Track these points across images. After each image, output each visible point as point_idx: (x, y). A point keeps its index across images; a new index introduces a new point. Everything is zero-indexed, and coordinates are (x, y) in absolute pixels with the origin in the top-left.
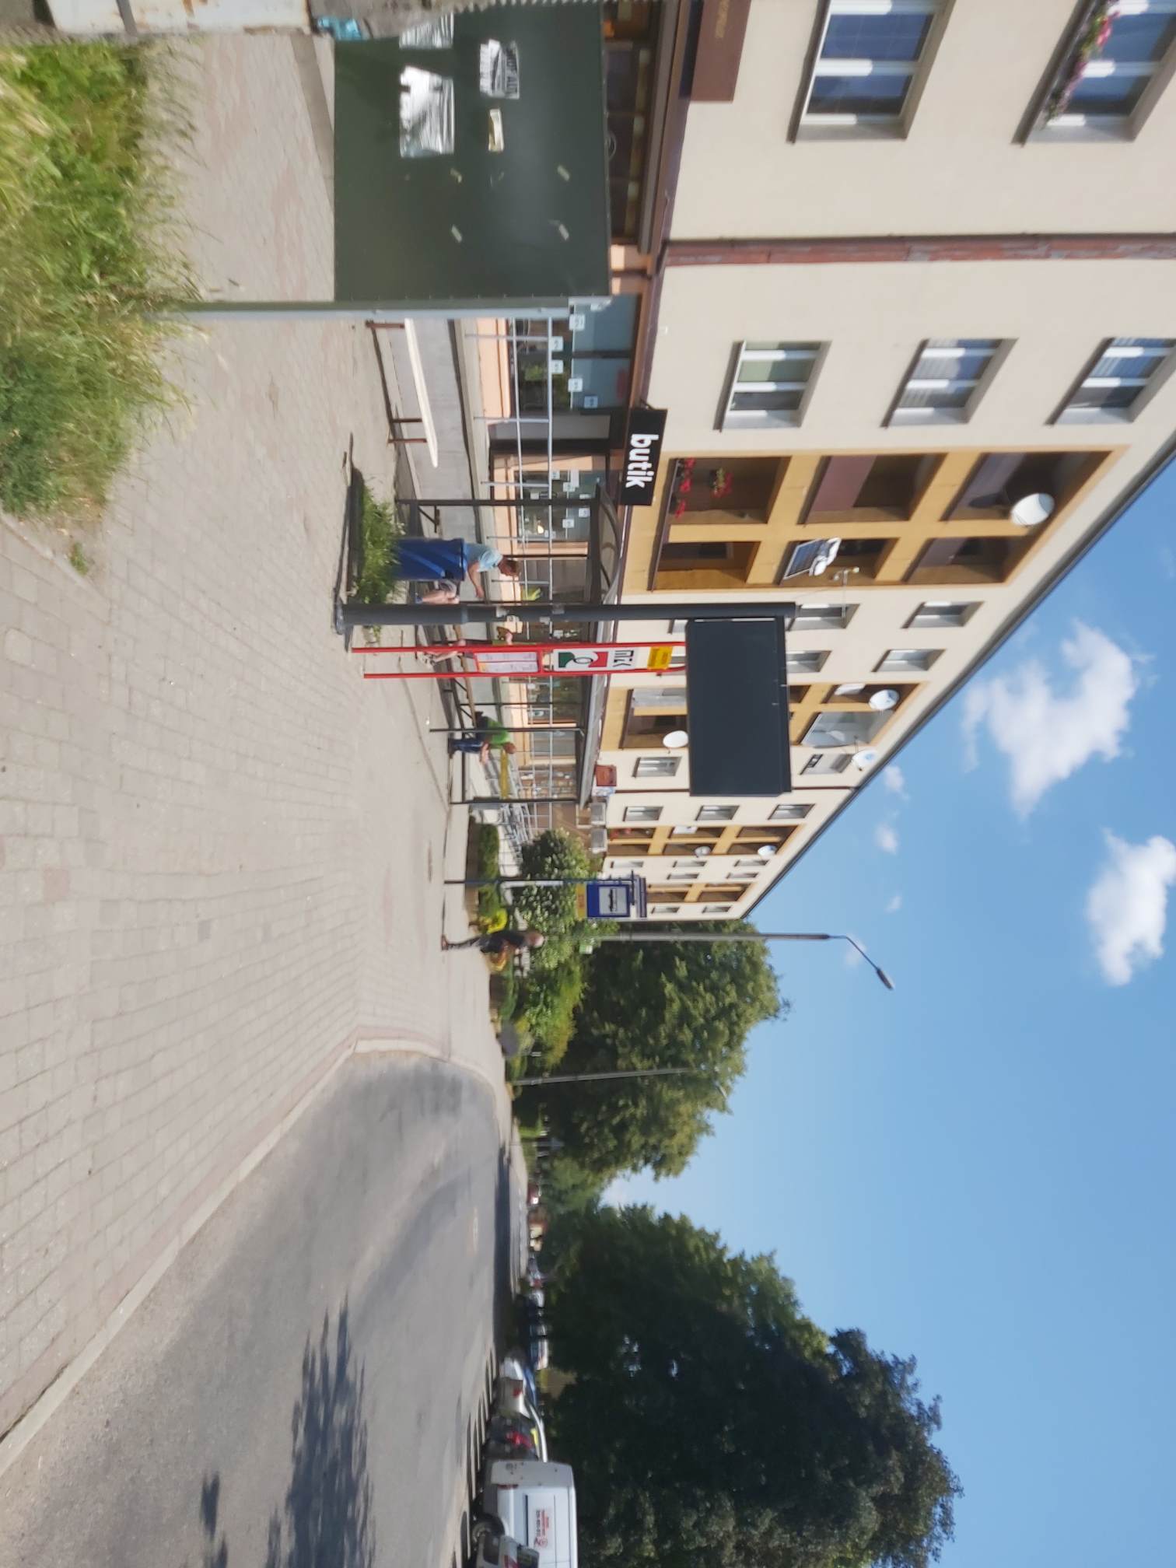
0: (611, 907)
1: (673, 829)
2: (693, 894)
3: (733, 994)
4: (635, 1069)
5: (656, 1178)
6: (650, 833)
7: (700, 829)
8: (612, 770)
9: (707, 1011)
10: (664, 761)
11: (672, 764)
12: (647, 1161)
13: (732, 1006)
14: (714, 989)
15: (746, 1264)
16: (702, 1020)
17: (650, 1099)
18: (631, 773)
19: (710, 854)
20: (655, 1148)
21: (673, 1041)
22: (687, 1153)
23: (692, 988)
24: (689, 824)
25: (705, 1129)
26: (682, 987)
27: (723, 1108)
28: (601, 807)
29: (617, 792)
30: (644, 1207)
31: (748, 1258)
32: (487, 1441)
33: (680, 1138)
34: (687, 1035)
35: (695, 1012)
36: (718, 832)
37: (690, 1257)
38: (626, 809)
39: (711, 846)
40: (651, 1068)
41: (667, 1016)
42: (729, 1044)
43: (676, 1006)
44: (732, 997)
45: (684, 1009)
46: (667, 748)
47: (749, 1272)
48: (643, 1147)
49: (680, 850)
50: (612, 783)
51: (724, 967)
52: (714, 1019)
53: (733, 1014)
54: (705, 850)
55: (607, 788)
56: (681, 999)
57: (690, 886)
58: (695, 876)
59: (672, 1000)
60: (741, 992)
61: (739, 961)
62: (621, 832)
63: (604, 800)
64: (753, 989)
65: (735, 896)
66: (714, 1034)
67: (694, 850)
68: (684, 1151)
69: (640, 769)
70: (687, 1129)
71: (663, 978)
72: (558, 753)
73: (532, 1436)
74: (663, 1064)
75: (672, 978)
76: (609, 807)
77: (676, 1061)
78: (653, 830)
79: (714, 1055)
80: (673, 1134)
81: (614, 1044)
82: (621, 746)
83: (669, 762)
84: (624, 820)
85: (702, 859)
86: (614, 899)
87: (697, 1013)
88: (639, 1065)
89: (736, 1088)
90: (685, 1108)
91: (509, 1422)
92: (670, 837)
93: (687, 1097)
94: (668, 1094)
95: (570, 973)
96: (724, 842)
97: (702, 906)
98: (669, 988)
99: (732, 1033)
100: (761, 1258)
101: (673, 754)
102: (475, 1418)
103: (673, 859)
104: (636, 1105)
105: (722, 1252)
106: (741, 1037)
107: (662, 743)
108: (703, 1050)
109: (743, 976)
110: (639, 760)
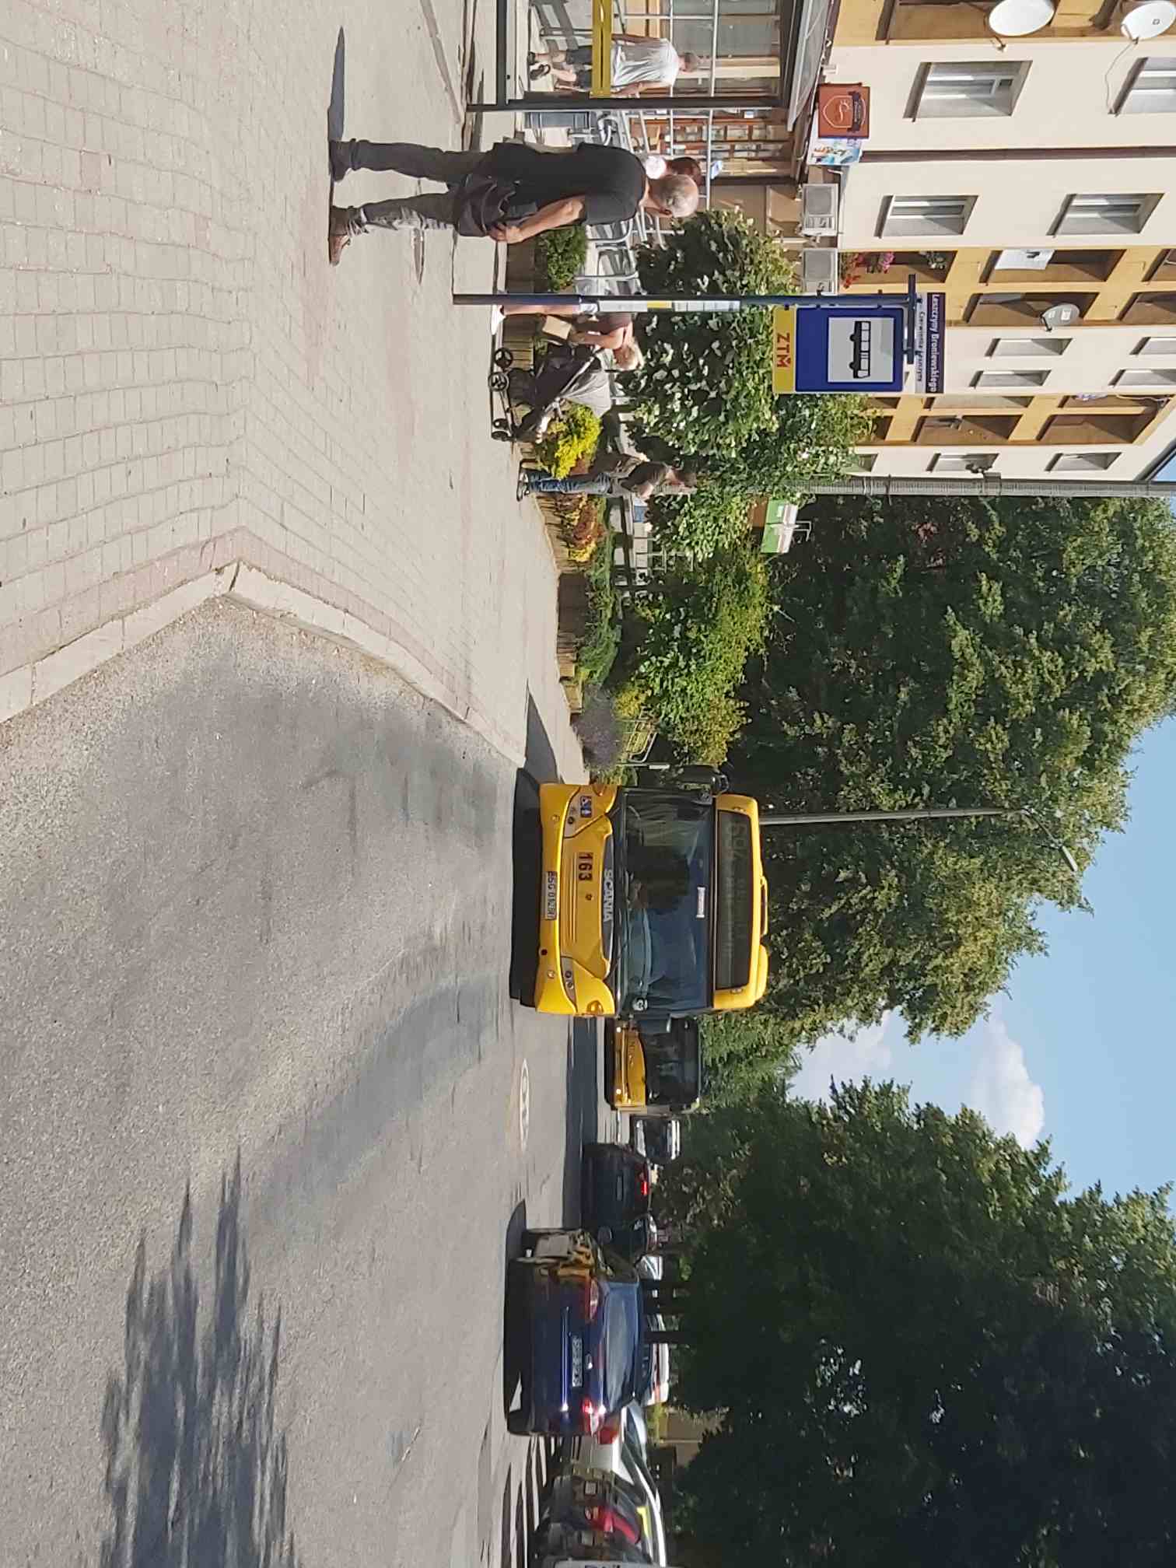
0: (855, 366)
1: (996, 255)
2: (1030, 422)
3: (1106, 653)
4: (875, 808)
5: (912, 1034)
6: (938, 264)
7: (1061, 258)
8: (858, 95)
9: (1045, 688)
10: (985, 77)
11: (1006, 84)
12: (894, 999)
13: (1102, 678)
14: (1062, 643)
15: (1104, 1209)
16: (1029, 707)
17: (906, 871)
18: (903, 107)
19: (1080, 320)
20: (913, 973)
21: (964, 752)
22: (983, 987)
23: (1013, 640)
24: (1034, 246)
25: (1028, 940)
26: (990, 637)
27: (1069, 898)
28: (828, 192)
29: (869, 156)
30: (886, 1090)
31: (1107, 1198)
32: (545, 1524)
33: (970, 952)
34: (995, 741)
35: (1016, 690)
36: (1102, 263)
37: (980, 1192)
38: (888, 200)
39: (1083, 302)
40: (910, 807)
41: (955, 698)
42: (1087, 761)
43: (975, 677)
44: (1103, 658)
45: (993, 681)
46: (998, 37)
47: (1110, 1227)
48: (887, 970)
49: (1006, 311)
50: (858, 128)
51: (1089, 594)
52: (1058, 705)
53: (1103, 696)
54: (1067, 312)
55: (843, 144)
56: (986, 662)
57: (1026, 401)
58: (1039, 377)
59: (966, 665)
60: (1124, 647)
61: (1125, 581)
62: (870, 261)
63: (835, 175)
64: (1151, 641)
65: (1129, 428)
66: (1057, 737)
67: (1040, 314)
68: (975, 983)
69: (925, 97)
70: (985, 937)
71: (951, 616)
72: (731, 50)
73: (639, 1519)
74: (939, 799)
75: (971, 617)
76: (846, 192)
77: (967, 796)
78: (949, 256)
79: (1053, 782)
80: (954, 944)
81: (832, 755)
82: (884, 34)
83: (997, 78)
84: (879, 234)
85: (1058, 333)
86: (864, 347)
87: (1021, 690)
88: (885, 802)
89: (1098, 852)
90: (982, 892)
91: (590, 1489)
92: (985, 278)
93: (988, 871)
94: (947, 863)
95: (742, 577)
96: (1114, 292)
97: (1048, 452)
98: (962, 639)
99: (1098, 737)
100: (1137, 1198)
101: (1011, 53)
102: (519, 1477)
103: (989, 334)
104: (875, 882)
105: (1053, 1186)
106: (1119, 746)
107: (986, 24)
108: (1029, 772)
109: (1130, 614)
110: (926, 68)
